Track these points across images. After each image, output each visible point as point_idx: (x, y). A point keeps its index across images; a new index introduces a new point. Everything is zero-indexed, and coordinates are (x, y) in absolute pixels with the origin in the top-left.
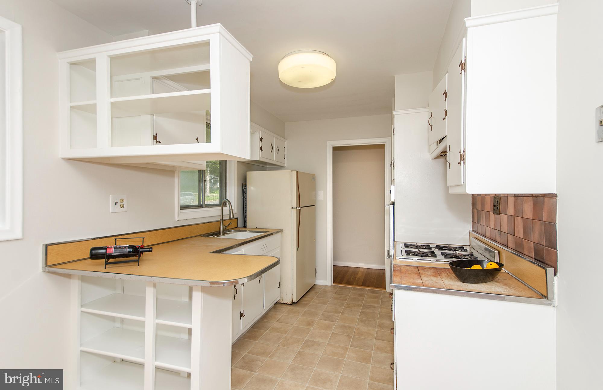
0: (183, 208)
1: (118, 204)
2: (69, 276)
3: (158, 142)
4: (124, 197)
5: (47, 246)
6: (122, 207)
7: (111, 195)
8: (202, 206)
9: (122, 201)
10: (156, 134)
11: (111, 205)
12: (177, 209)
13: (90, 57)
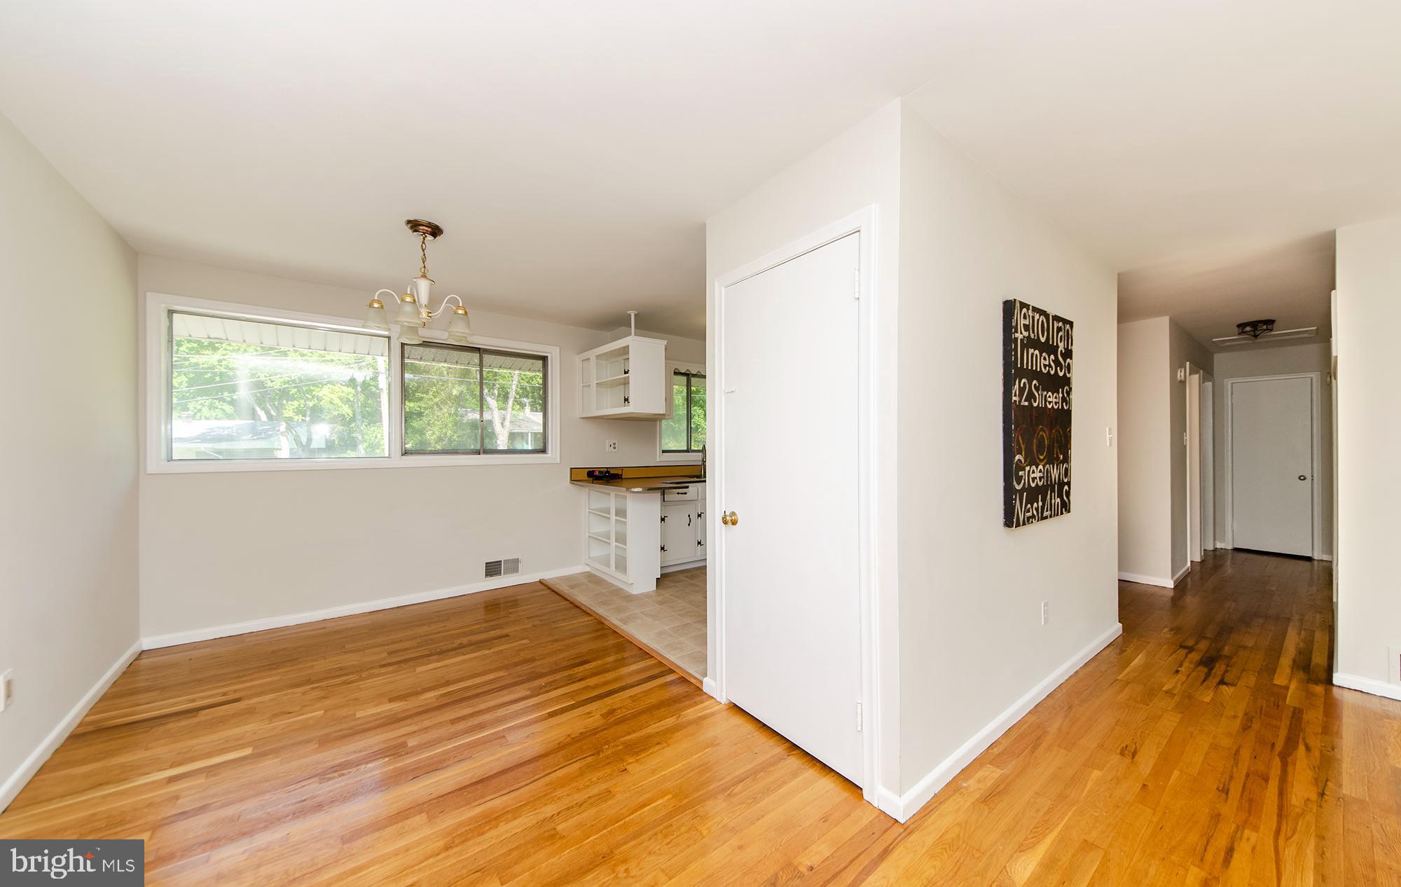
0: (664, 452)
1: (612, 446)
2: (582, 486)
4: (616, 441)
5: (571, 468)
6: (615, 448)
7: (607, 440)
8: (688, 451)
9: (614, 444)
10: (628, 397)
11: (608, 446)
12: (658, 452)
13: (588, 357)
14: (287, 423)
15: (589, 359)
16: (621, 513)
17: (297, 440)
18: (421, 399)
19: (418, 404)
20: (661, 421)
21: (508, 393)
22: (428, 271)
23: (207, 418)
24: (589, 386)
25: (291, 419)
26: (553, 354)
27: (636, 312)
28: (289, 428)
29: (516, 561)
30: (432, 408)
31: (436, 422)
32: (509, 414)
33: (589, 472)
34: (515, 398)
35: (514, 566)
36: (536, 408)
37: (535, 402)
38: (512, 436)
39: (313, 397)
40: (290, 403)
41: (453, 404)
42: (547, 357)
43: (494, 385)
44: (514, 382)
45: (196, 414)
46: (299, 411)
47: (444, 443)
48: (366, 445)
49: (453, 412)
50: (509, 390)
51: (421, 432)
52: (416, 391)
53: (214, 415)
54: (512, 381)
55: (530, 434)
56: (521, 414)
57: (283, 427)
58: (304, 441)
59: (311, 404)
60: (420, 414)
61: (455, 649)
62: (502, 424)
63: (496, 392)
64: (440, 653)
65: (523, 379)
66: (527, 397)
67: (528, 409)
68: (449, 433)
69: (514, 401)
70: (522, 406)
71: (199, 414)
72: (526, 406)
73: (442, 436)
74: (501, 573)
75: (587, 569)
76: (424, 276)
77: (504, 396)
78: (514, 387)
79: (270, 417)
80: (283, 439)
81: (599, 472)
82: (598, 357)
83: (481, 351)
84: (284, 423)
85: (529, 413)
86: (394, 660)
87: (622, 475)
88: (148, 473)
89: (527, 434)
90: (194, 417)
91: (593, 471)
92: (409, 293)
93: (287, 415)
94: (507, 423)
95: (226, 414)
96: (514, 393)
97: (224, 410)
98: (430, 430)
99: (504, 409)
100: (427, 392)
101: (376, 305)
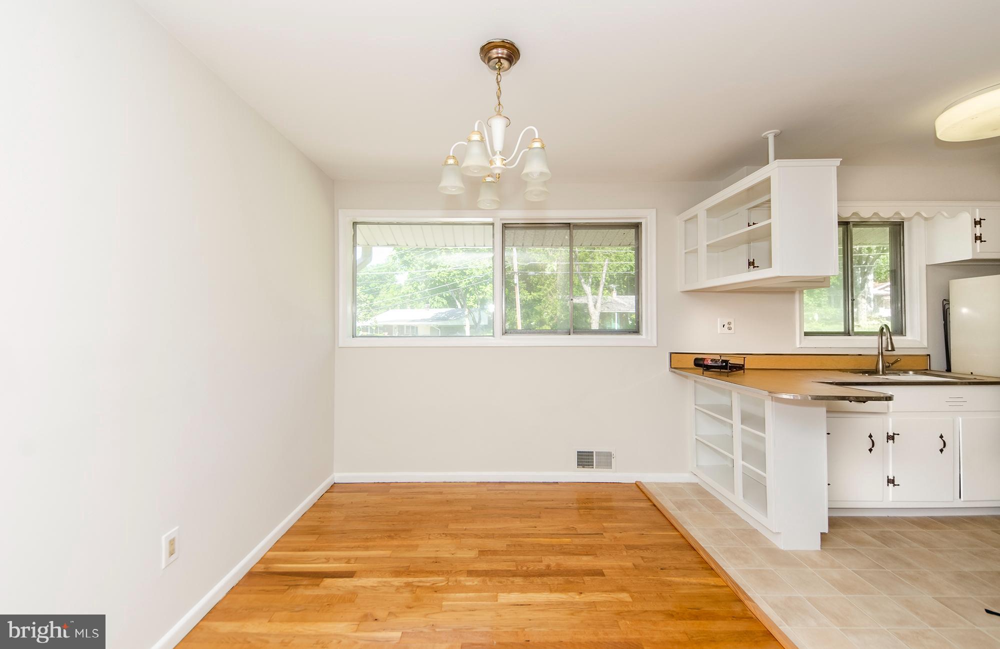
0: (806, 334)
1: (726, 326)
2: (686, 377)
3: (756, 267)
4: (731, 320)
5: (671, 354)
6: (730, 329)
7: (719, 319)
8: (849, 333)
9: (729, 323)
10: (754, 260)
11: (719, 326)
12: (798, 334)
13: (695, 214)
14: (469, 309)
15: (696, 216)
16: (754, 420)
17: (474, 319)
18: (540, 290)
19: (539, 293)
20: (801, 292)
21: (599, 281)
22: (503, 107)
23: (436, 308)
24: (696, 251)
25: (472, 306)
26: (649, 220)
27: (777, 131)
28: (470, 312)
29: (609, 455)
30: (546, 295)
31: (549, 306)
32: (600, 298)
33: (696, 360)
34: (605, 285)
35: (606, 460)
36: (622, 292)
37: (620, 287)
38: (603, 316)
39: (483, 292)
40: (471, 297)
41: (560, 292)
42: (641, 223)
43: (589, 275)
44: (604, 271)
45: (431, 305)
46: (475, 302)
47: (555, 321)
48: (509, 322)
49: (560, 298)
50: (600, 279)
51: (540, 313)
52: (537, 284)
53: (439, 305)
54: (603, 271)
55: (616, 314)
56: (609, 297)
57: (466, 312)
58: (477, 320)
59: (481, 297)
60: (540, 301)
61: (541, 574)
62: (595, 306)
63: (590, 280)
64: (527, 575)
65: (610, 270)
66: (614, 283)
67: (614, 293)
68: (558, 314)
69: (604, 287)
70: (610, 290)
71: (433, 305)
72: (613, 291)
73: (553, 316)
74: (593, 465)
75: (694, 480)
76: (499, 114)
77: (596, 284)
78: (604, 275)
79: (462, 306)
80: (467, 319)
81: (712, 360)
82: (710, 211)
83: (571, 225)
84: (467, 309)
85: (616, 296)
86: (483, 566)
87: (743, 365)
88: (340, 346)
89: (615, 313)
90: (430, 307)
91: (703, 359)
92: (476, 130)
93: (469, 305)
94: (599, 305)
95: (444, 305)
96: (604, 281)
97: (443, 303)
98: (546, 312)
99: (597, 294)
100: (543, 285)
101: (451, 161)
